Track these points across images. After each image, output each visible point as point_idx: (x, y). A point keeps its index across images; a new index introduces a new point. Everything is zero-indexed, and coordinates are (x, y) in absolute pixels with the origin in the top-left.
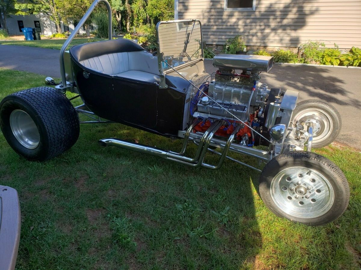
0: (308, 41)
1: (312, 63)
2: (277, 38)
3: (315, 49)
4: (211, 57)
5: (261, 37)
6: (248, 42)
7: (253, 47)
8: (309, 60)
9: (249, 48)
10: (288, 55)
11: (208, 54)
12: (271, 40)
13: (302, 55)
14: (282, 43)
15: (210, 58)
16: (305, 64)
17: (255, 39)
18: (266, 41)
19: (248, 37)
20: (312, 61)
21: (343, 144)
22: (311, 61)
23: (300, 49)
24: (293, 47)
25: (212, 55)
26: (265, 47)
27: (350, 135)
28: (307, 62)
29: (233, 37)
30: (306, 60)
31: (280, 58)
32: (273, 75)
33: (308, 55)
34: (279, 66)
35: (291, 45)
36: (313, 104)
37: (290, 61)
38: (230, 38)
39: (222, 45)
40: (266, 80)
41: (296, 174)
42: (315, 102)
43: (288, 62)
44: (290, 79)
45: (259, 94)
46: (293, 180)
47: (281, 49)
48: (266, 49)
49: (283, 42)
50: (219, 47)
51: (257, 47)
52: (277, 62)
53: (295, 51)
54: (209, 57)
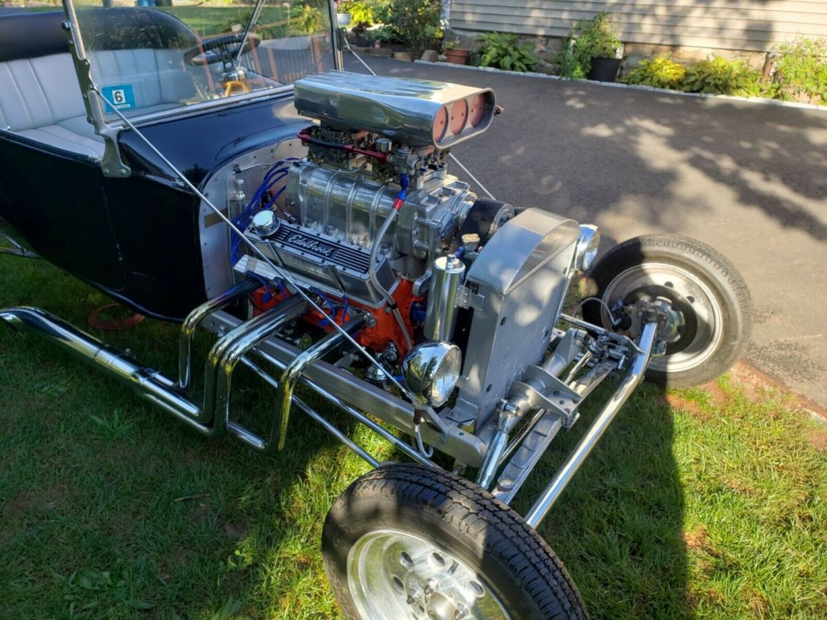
0: (795, 35)
1: (800, 99)
2: (710, 23)
3: (814, 59)
4: (525, 68)
5: (666, 18)
6: (629, 33)
7: (641, 48)
8: (791, 91)
9: (629, 49)
10: (731, 72)
11: (519, 59)
12: (693, 29)
13: (775, 74)
14: (722, 40)
15: (523, 71)
16: (776, 101)
17: (647, 25)
18: (678, 31)
19: (629, 18)
20: (799, 92)
21: (770, 375)
22: (797, 95)
23: (770, 56)
24: (753, 51)
25: (528, 63)
26: (675, 47)
27: (804, 349)
28: (783, 96)
29: (590, 17)
30: (783, 90)
31: (707, 81)
32: (667, 131)
33: (791, 75)
34: (699, 104)
35: (745, 45)
36: (665, 249)
37: (735, 92)
38: (580, 20)
39: (560, 38)
40: (636, 143)
41: (423, 551)
42: (671, 244)
43: (729, 93)
44: (708, 144)
45: (422, 220)
46: (418, 567)
47: (717, 55)
48: (676, 55)
49: (727, 34)
50: (552, 42)
51: (652, 46)
52: (698, 91)
53: (757, 61)
54: (520, 67)
